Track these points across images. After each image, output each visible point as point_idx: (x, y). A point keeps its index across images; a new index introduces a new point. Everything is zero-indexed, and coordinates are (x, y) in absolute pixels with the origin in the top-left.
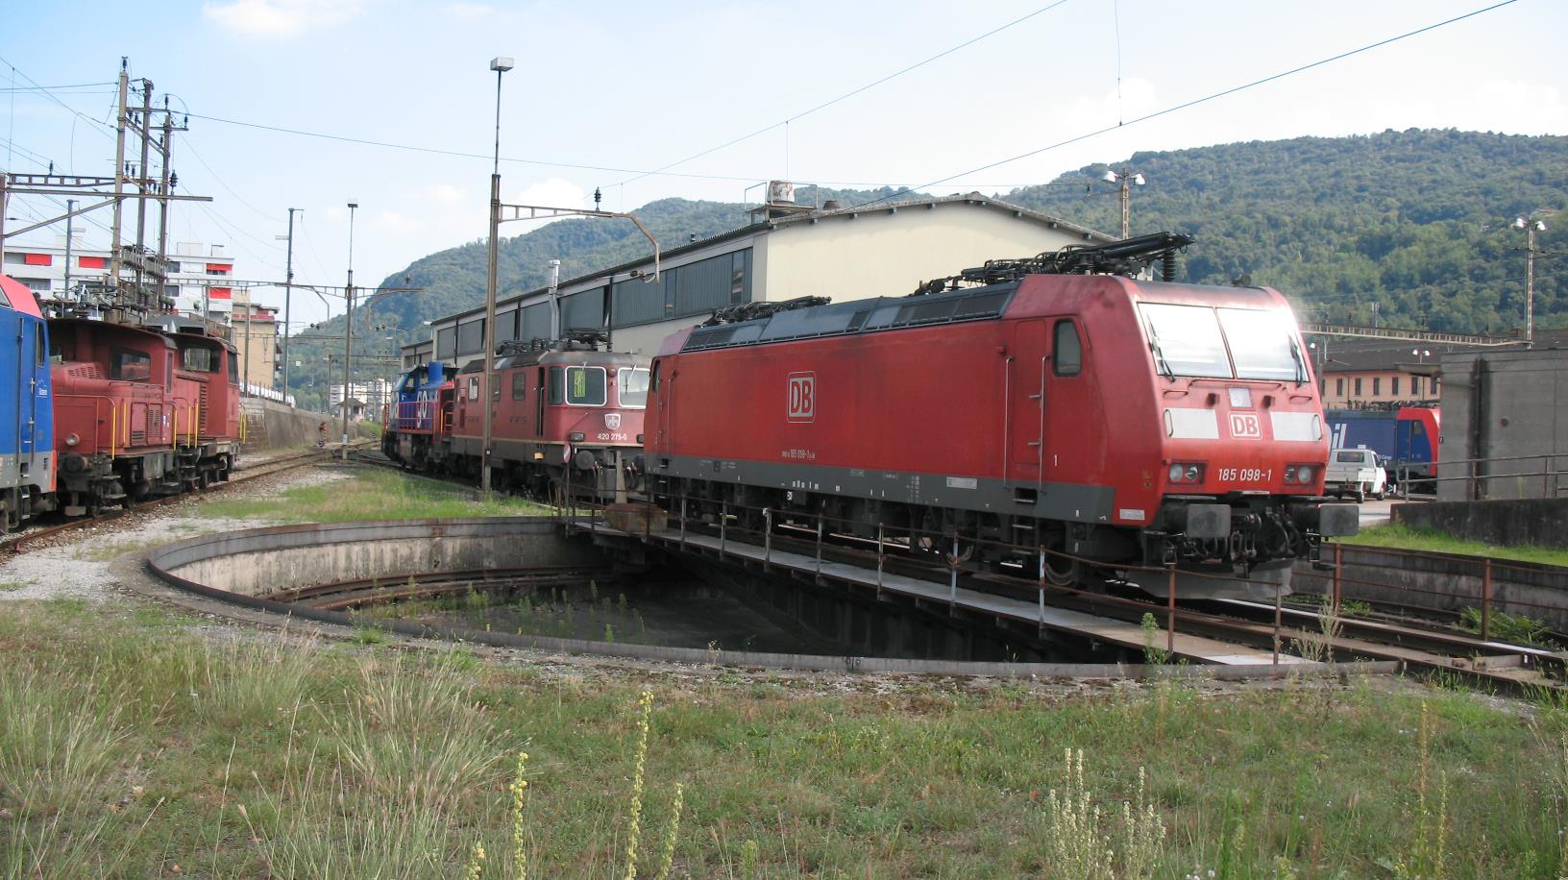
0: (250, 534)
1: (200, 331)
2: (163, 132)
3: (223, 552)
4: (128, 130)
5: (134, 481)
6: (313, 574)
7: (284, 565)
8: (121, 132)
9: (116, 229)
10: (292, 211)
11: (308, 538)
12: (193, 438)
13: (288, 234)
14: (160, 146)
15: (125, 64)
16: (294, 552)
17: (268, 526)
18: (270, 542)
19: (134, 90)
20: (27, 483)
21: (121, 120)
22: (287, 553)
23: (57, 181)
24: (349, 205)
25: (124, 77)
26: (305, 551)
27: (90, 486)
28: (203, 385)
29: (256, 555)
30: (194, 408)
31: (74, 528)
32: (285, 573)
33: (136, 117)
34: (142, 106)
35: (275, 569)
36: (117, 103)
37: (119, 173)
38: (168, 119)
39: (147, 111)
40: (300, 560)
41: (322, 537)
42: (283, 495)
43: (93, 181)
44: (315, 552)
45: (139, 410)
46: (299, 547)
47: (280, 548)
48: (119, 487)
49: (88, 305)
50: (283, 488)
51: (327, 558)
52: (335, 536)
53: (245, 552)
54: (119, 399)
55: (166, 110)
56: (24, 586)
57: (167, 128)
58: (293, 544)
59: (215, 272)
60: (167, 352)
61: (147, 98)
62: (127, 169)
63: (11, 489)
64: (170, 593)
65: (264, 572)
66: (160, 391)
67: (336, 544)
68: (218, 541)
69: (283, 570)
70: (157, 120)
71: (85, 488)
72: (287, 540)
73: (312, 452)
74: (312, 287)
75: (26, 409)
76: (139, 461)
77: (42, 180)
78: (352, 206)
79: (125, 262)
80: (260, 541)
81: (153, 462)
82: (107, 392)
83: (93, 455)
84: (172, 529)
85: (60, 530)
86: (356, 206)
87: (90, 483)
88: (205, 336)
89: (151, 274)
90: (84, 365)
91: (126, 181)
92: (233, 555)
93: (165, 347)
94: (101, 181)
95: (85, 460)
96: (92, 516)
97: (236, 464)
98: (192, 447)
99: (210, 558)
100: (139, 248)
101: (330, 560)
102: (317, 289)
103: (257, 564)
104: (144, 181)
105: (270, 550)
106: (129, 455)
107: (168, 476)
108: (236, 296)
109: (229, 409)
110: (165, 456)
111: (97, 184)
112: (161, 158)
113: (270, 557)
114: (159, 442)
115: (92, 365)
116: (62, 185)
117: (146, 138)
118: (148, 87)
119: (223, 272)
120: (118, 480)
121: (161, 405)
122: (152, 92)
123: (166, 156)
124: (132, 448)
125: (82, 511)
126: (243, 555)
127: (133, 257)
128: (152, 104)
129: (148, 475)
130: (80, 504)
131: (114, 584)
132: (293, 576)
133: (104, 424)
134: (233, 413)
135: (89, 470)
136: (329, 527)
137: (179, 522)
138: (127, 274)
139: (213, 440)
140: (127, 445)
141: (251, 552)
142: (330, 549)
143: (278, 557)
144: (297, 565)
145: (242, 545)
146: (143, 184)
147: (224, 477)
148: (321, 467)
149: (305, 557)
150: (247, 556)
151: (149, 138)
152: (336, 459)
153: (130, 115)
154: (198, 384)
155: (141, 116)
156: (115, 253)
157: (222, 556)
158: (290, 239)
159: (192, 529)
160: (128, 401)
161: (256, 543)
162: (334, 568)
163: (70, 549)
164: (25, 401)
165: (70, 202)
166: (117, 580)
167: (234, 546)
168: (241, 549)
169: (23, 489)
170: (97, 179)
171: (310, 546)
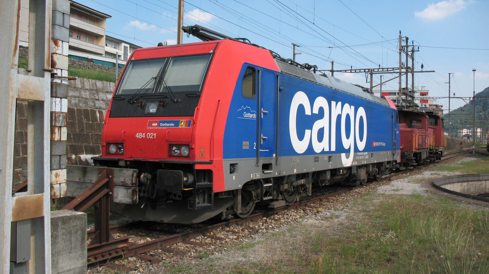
0: (458, 176)
1: (432, 113)
2: (411, 52)
3: (451, 182)
4: (402, 53)
5: (419, 159)
6: (478, 190)
7: (469, 187)
8: (400, 53)
9: (400, 83)
10: (450, 74)
11: (477, 178)
12: (433, 146)
13: (449, 81)
14: (411, 56)
15: (400, 33)
16: (472, 183)
17: (463, 174)
18: (465, 179)
19: (403, 40)
20: (394, 159)
21: (400, 50)
22: (470, 183)
23: (381, 70)
24: (473, 70)
25: (400, 37)
26: (476, 182)
27: (407, 161)
28: (434, 130)
29: (460, 183)
30: (433, 137)
31: (403, 173)
32: (470, 189)
33: (404, 48)
34: (405, 45)
35: (466, 188)
36: (399, 45)
37: (400, 66)
38: (413, 48)
39: (407, 46)
40: (474, 185)
41: (481, 178)
42: (460, 164)
43: (392, 69)
44: (479, 183)
45: (420, 137)
46: (474, 181)
47: (468, 181)
48: (414, 161)
49: (403, 106)
50: (459, 162)
51: (482, 185)
52: (485, 178)
53: (457, 182)
54: (415, 134)
55: (413, 45)
56: (400, 190)
57: (413, 51)
58: (472, 180)
59: (423, 95)
60: (427, 119)
61: (407, 42)
62: (402, 64)
63: (391, 161)
64: (446, 194)
65: (463, 189)
66: (425, 132)
67: (486, 180)
68: (449, 178)
69: (469, 188)
70: (410, 49)
71: (405, 162)
72: (470, 179)
73: (460, 151)
74: (461, 98)
75: (394, 138)
76: (420, 153)
77: (377, 70)
78: (474, 71)
79: (403, 93)
80: (462, 179)
81: (424, 154)
82: (412, 132)
83: (408, 151)
84: (432, 174)
85: (399, 174)
86: (475, 70)
87: (407, 160)
88: (434, 114)
89: (410, 96)
90: (403, 124)
91: (402, 68)
92: (454, 183)
93: (426, 118)
94: (394, 69)
95: (406, 153)
96: (407, 171)
97: (443, 154)
98: (433, 149)
99: (447, 184)
100: (407, 88)
101: (484, 185)
102: (463, 98)
103: (461, 186)
104: (407, 68)
105: (465, 182)
106: (418, 151)
107: (427, 158)
108: (430, 102)
109: (442, 137)
110: (427, 152)
111: (393, 70)
112: (411, 60)
113: (465, 184)
114: (425, 148)
115: (405, 124)
116: (383, 71)
117: (407, 55)
118: (407, 39)
119: (425, 95)
120: (414, 159)
121: (425, 136)
122: (408, 40)
123: (413, 60)
124: (419, 149)
125: (404, 168)
126: (457, 183)
127: (405, 91)
128: (409, 44)
129: (422, 158)
130: (404, 166)
131: (427, 190)
132: (472, 190)
133: (411, 142)
134: (443, 139)
135: (407, 156)
136: (483, 175)
137: (433, 172)
138: (404, 97)
139: (438, 147)
140: (417, 148)
141: (459, 182)
142: (484, 182)
143: (467, 184)
144: (473, 187)
145: (456, 180)
146: (407, 69)
147: (440, 159)
148: (466, 156)
149: (476, 184)
150: (458, 183)
151: (408, 54)
152: (470, 153)
153: (403, 48)
154: (433, 129)
155: (405, 48)
156: (400, 90)
157: (450, 183)
158: (449, 83)
159: (439, 175)
160: (418, 134)
161: (460, 179)
162: (485, 188)
163: (406, 180)
164: (394, 135)
165: (381, 76)
166: (426, 189)
167: (454, 180)
168: (456, 181)
169: (393, 161)
170: (393, 68)
171: (477, 181)
